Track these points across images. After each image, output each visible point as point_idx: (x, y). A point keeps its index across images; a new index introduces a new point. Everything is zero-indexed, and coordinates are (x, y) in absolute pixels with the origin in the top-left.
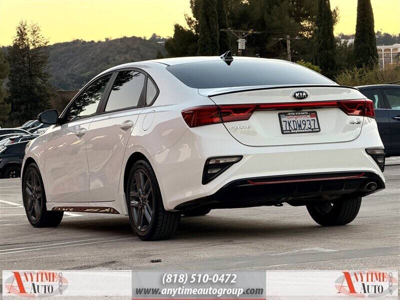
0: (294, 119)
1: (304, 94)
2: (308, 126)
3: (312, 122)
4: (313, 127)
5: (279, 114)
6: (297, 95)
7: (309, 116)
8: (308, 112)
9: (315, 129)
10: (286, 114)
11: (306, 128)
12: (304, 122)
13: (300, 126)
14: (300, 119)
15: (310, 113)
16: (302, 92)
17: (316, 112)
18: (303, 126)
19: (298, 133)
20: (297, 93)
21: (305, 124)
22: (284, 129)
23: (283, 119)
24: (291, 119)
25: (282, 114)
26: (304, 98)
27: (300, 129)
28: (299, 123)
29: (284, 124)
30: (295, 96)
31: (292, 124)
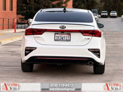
0: (61, 36)
1: (64, 27)
2: (66, 38)
3: (68, 37)
4: (67, 39)
5: (55, 34)
6: (61, 27)
7: (67, 35)
8: (67, 33)
9: (68, 40)
10: (57, 34)
11: (65, 39)
12: (64, 37)
13: (62, 38)
14: (63, 36)
15: (68, 34)
16: (63, 26)
17: (70, 34)
18: (64, 39)
19: (61, 41)
20: (61, 26)
21: (65, 38)
22: (56, 39)
23: (56, 35)
24: (59, 36)
25: (56, 33)
26: (64, 28)
27: (62, 40)
28: (62, 37)
29: (56, 37)
30: (60, 27)
31: (59, 38)
